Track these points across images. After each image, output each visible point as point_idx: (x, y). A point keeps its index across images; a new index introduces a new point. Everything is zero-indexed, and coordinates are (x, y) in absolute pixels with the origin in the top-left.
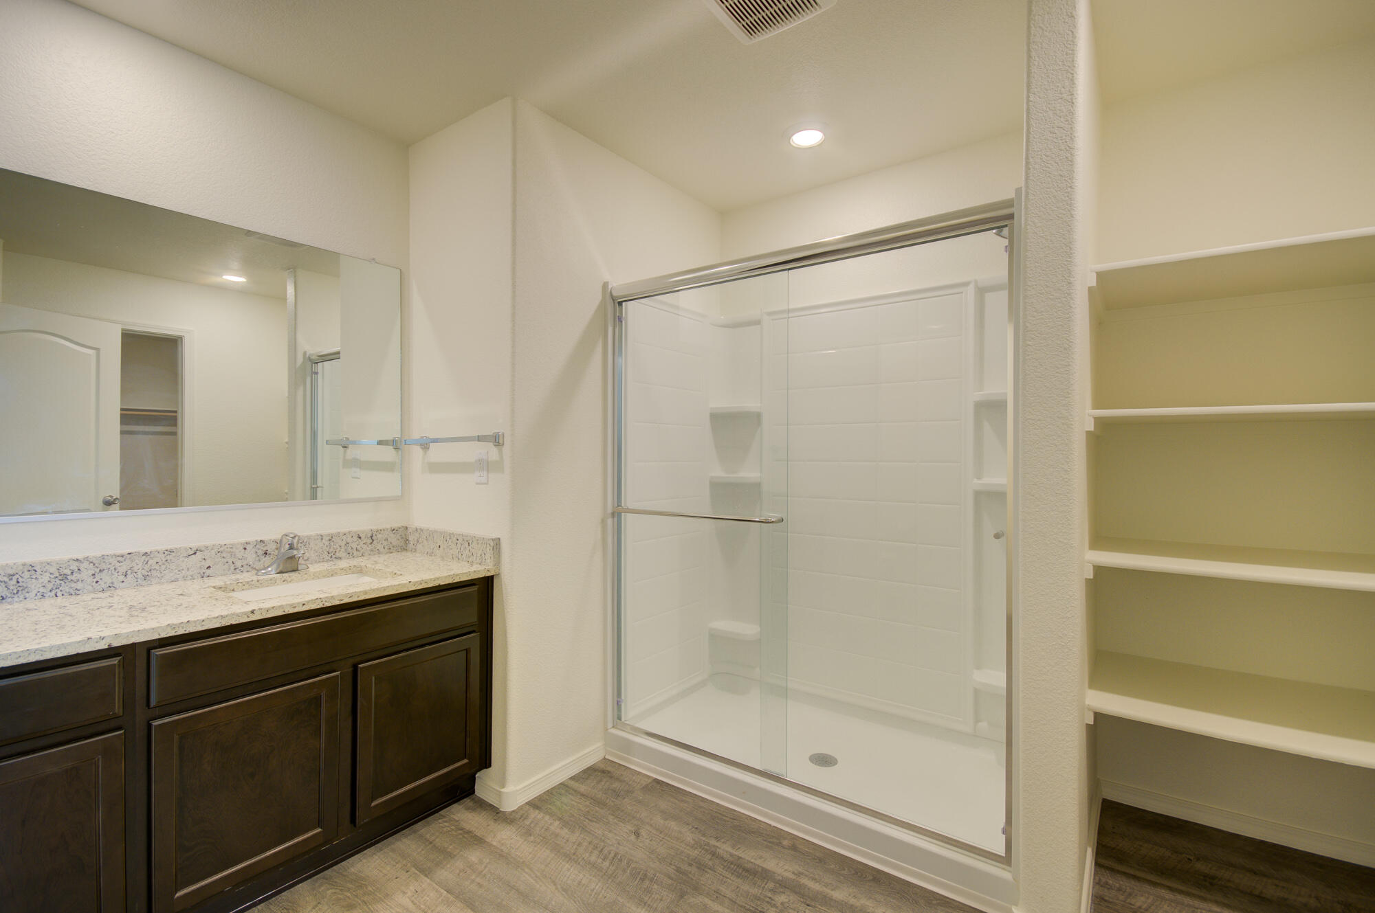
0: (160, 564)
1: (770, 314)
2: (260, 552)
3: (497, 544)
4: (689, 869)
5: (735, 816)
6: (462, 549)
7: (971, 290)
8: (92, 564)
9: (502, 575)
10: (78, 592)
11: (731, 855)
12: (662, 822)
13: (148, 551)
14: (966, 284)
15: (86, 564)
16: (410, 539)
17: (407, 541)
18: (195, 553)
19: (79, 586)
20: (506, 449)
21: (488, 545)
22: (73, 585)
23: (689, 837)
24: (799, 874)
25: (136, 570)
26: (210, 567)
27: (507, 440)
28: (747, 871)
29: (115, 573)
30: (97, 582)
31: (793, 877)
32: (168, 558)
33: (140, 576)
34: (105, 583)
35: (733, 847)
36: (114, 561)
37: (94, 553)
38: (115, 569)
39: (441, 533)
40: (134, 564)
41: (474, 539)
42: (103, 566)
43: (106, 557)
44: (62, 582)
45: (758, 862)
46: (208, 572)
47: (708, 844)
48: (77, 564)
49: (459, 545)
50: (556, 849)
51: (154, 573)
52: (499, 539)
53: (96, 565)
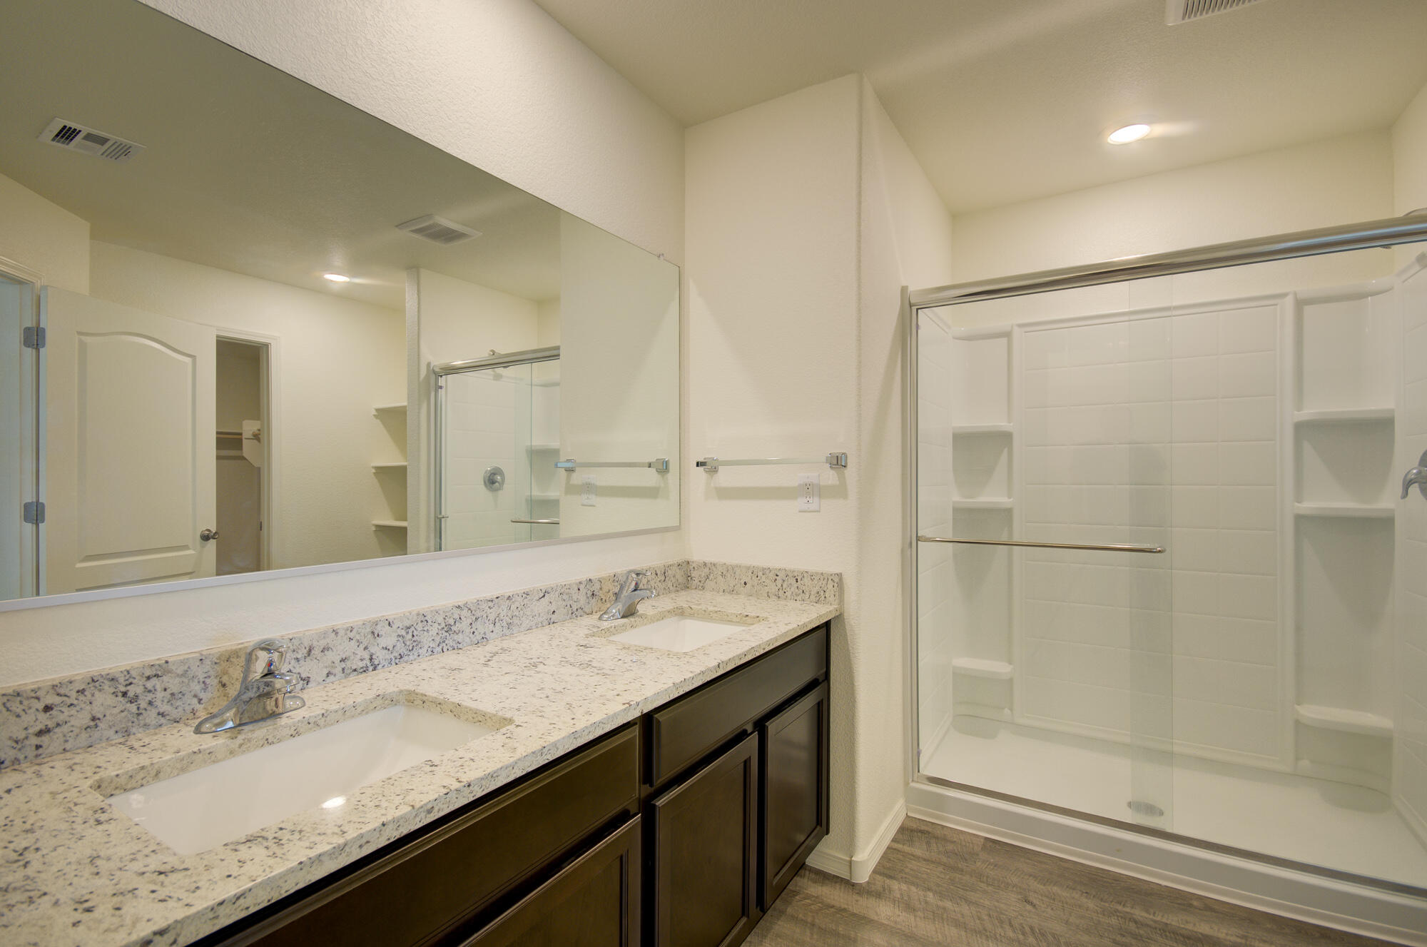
0: (519, 609)
1: (1020, 326)
2: (590, 593)
3: (839, 581)
4: (1124, 939)
5: (1117, 878)
6: (785, 586)
7: (1289, 303)
8: (470, 611)
9: (846, 615)
10: (460, 646)
11: (1155, 922)
12: (1042, 887)
13: (511, 594)
14: (1284, 295)
15: (465, 613)
16: (693, 575)
17: (689, 577)
18: (544, 596)
19: (460, 637)
20: (851, 472)
21: (830, 581)
22: (456, 637)
23: (1091, 904)
24: (1243, 937)
25: (502, 618)
26: (554, 612)
27: (851, 462)
28: (1189, 938)
29: (487, 621)
30: (474, 633)
31: (1239, 940)
32: (526, 601)
33: (505, 624)
34: (480, 633)
35: (1147, 912)
36: (485, 606)
37: (470, 597)
38: (487, 617)
39: (748, 568)
40: (500, 610)
41: (805, 575)
42: (478, 614)
43: (480, 602)
44: (447, 634)
45: (1190, 927)
46: (554, 617)
47: (1117, 911)
48: (458, 611)
49: (779, 582)
50: (957, 924)
51: (516, 621)
52: (841, 574)
53: (473, 612)
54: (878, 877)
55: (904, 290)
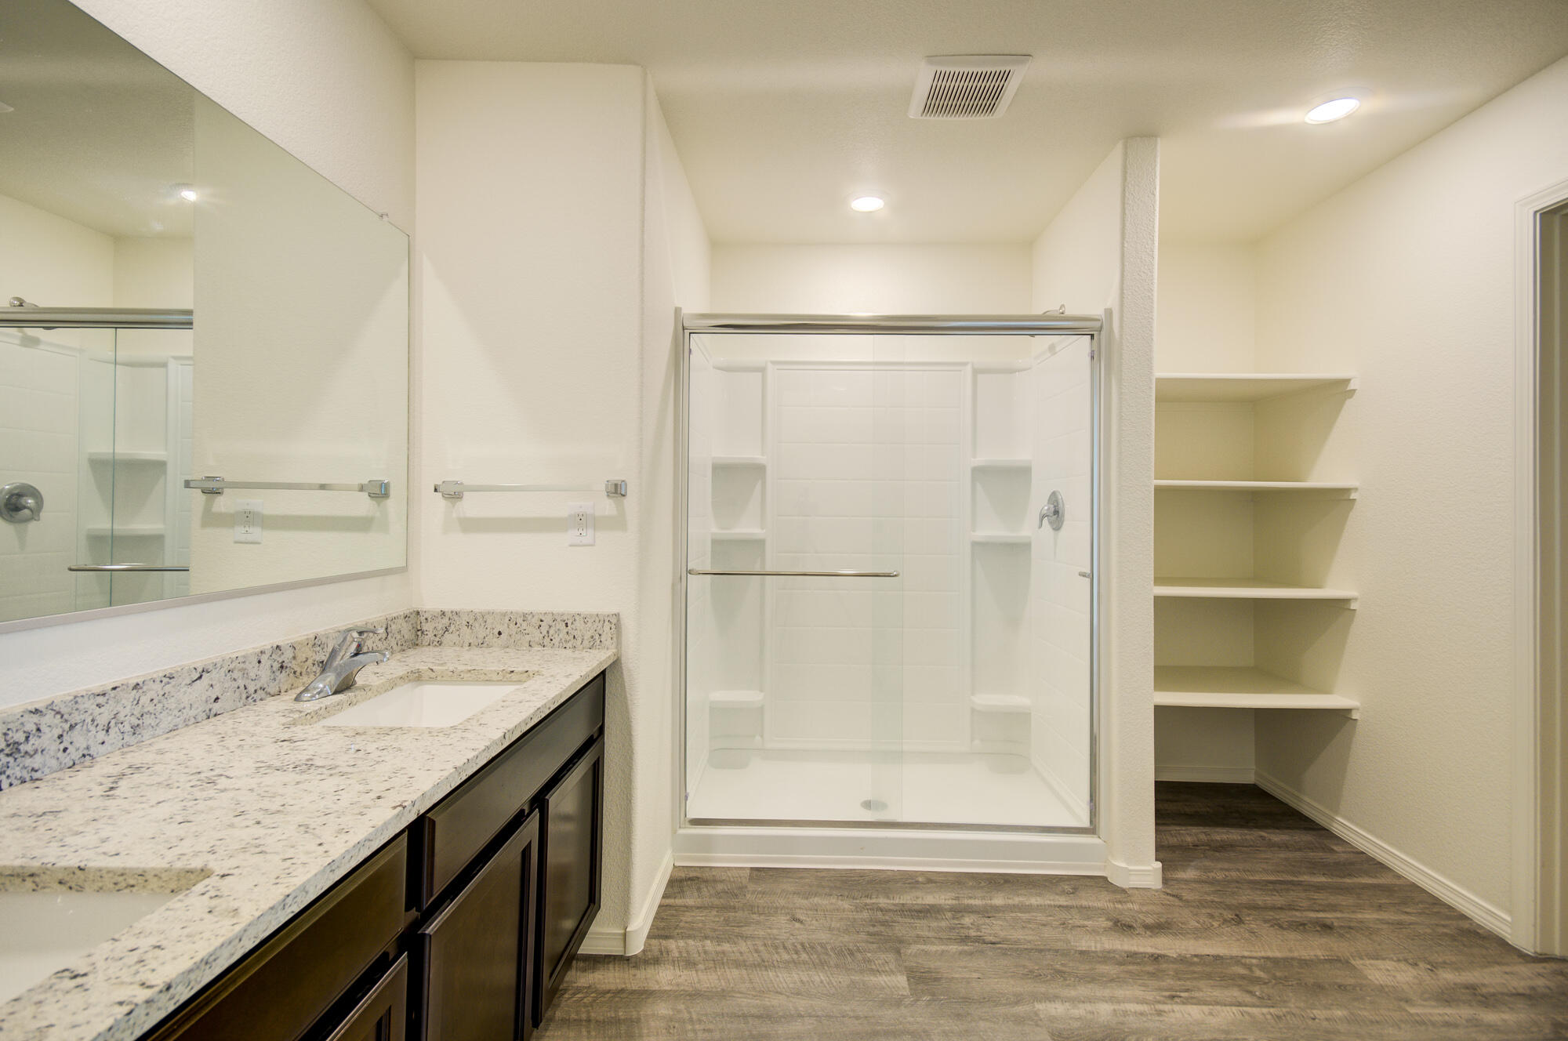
0: (155, 701)
1: (774, 363)
2: (276, 666)
3: (615, 623)
4: (876, 929)
5: (862, 874)
6: (551, 632)
7: (969, 368)
8: (59, 716)
9: (623, 660)
10: (36, 775)
11: (895, 905)
12: (806, 901)
13: (140, 681)
14: (965, 364)
15: (49, 718)
16: (424, 628)
17: (419, 631)
18: (200, 677)
19: (38, 760)
20: (631, 502)
21: (607, 622)
22: (28, 762)
23: (845, 904)
24: (957, 898)
25: (122, 719)
26: (217, 699)
27: (632, 490)
28: (920, 912)
29: (92, 728)
30: (65, 750)
31: (954, 902)
32: (168, 688)
33: (127, 728)
34: (78, 749)
35: (888, 898)
36: (90, 705)
37: (60, 693)
38: (93, 720)
39: (504, 615)
40: (119, 708)
41: (577, 618)
42: (76, 718)
43: (79, 700)
44: (11, 759)
45: (919, 901)
46: (216, 707)
47: (866, 904)
48: (35, 718)
49: (544, 629)
50: (738, 964)
51: (148, 720)
52: (619, 614)
53: (65, 717)
54: (654, 942)
55: (678, 311)
